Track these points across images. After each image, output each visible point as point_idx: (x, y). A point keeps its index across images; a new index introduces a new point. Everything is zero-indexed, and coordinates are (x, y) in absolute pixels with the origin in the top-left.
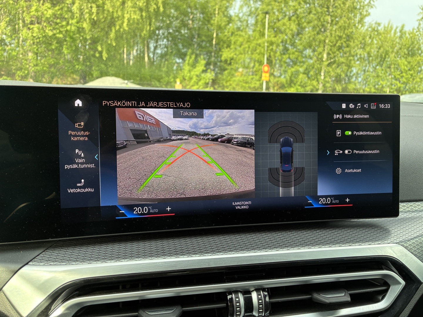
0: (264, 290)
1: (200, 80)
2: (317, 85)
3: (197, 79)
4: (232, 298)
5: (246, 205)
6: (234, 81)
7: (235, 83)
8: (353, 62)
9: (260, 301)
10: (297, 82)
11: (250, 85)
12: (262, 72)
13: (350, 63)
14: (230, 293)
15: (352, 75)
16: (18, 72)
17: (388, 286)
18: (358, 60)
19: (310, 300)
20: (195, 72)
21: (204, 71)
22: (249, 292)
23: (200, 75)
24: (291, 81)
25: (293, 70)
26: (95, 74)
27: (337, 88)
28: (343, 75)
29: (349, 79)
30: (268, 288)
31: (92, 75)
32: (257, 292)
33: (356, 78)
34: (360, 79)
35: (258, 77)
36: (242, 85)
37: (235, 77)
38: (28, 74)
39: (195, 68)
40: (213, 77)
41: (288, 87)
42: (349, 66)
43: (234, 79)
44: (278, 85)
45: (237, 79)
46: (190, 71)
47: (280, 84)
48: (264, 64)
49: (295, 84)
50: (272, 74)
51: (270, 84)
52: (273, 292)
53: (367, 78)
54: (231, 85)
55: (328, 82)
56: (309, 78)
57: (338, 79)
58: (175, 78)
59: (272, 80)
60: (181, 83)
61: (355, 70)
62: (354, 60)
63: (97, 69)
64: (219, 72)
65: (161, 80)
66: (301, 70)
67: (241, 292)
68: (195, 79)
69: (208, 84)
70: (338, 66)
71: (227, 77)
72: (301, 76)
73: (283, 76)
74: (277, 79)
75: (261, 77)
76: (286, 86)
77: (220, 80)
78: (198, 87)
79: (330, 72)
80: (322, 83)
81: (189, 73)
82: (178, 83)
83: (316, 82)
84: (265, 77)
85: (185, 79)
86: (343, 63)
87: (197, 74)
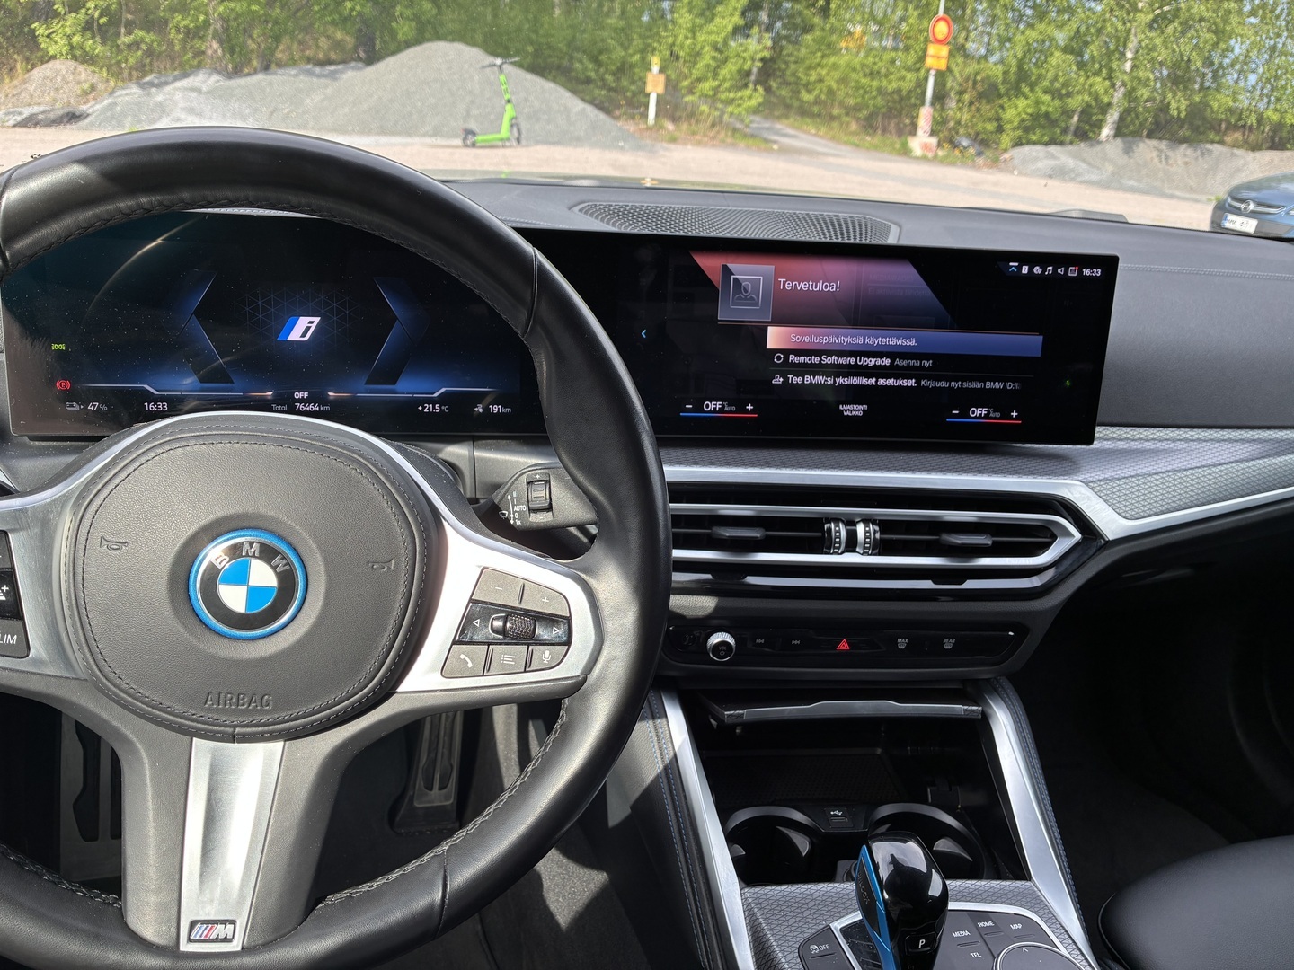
0: (874, 522)
1: (725, 61)
2: (1106, 92)
3: (714, 58)
4: (830, 529)
5: (859, 410)
6: (835, 66)
7: (837, 74)
8: (1234, 19)
9: (868, 534)
10: (1040, 77)
11: (885, 83)
12: (927, 41)
13: (1226, 21)
14: (829, 521)
15: (1226, 61)
16: (178, 17)
17: (1054, 537)
18: (1253, 13)
19: (937, 541)
20: (710, 33)
21: (741, 31)
22: (854, 524)
23: (725, 43)
24: (1022, 75)
25: (1032, 35)
26: (404, 29)
27: (1173, 105)
28: (1198, 63)
29: (1215, 77)
30: (880, 520)
31: (393, 34)
32: (864, 523)
33: (1240, 72)
34: (1252, 78)
35: (911, 58)
36: (857, 81)
37: (836, 52)
38: (207, 23)
39: (711, 20)
40: (767, 54)
41: (1007, 94)
42: (1220, 34)
43: (833, 59)
44: (975, 82)
45: (843, 60)
46: (693, 31)
47: (983, 80)
48: (937, 13)
49: (1032, 86)
50: (958, 50)
51: (950, 83)
52: (885, 525)
53: (1277, 78)
54: (821, 80)
55: (1145, 83)
56: (1081, 65)
57: (1179, 77)
58: (645, 51)
59: (956, 70)
60: (662, 70)
61: (1238, 49)
62: (1240, 12)
63: (409, 12)
64: (784, 32)
65: (603, 58)
66: (1061, 37)
67: (843, 521)
68: (708, 57)
69: (748, 74)
70: (1186, 26)
71: (813, 53)
72: (1057, 58)
73: (996, 57)
74: (973, 67)
75: (922, 59)
76: (1002, 89)
77: (787, 63)
78: (717, 83)
79: (1154, 49)
80: (1124, 84)
81: (690, 35)
82: (655, 68)
83: (1105, 79)
84: (937, 57)
85: (677, 58)
86: (1201, 19)
87: (718, 39)
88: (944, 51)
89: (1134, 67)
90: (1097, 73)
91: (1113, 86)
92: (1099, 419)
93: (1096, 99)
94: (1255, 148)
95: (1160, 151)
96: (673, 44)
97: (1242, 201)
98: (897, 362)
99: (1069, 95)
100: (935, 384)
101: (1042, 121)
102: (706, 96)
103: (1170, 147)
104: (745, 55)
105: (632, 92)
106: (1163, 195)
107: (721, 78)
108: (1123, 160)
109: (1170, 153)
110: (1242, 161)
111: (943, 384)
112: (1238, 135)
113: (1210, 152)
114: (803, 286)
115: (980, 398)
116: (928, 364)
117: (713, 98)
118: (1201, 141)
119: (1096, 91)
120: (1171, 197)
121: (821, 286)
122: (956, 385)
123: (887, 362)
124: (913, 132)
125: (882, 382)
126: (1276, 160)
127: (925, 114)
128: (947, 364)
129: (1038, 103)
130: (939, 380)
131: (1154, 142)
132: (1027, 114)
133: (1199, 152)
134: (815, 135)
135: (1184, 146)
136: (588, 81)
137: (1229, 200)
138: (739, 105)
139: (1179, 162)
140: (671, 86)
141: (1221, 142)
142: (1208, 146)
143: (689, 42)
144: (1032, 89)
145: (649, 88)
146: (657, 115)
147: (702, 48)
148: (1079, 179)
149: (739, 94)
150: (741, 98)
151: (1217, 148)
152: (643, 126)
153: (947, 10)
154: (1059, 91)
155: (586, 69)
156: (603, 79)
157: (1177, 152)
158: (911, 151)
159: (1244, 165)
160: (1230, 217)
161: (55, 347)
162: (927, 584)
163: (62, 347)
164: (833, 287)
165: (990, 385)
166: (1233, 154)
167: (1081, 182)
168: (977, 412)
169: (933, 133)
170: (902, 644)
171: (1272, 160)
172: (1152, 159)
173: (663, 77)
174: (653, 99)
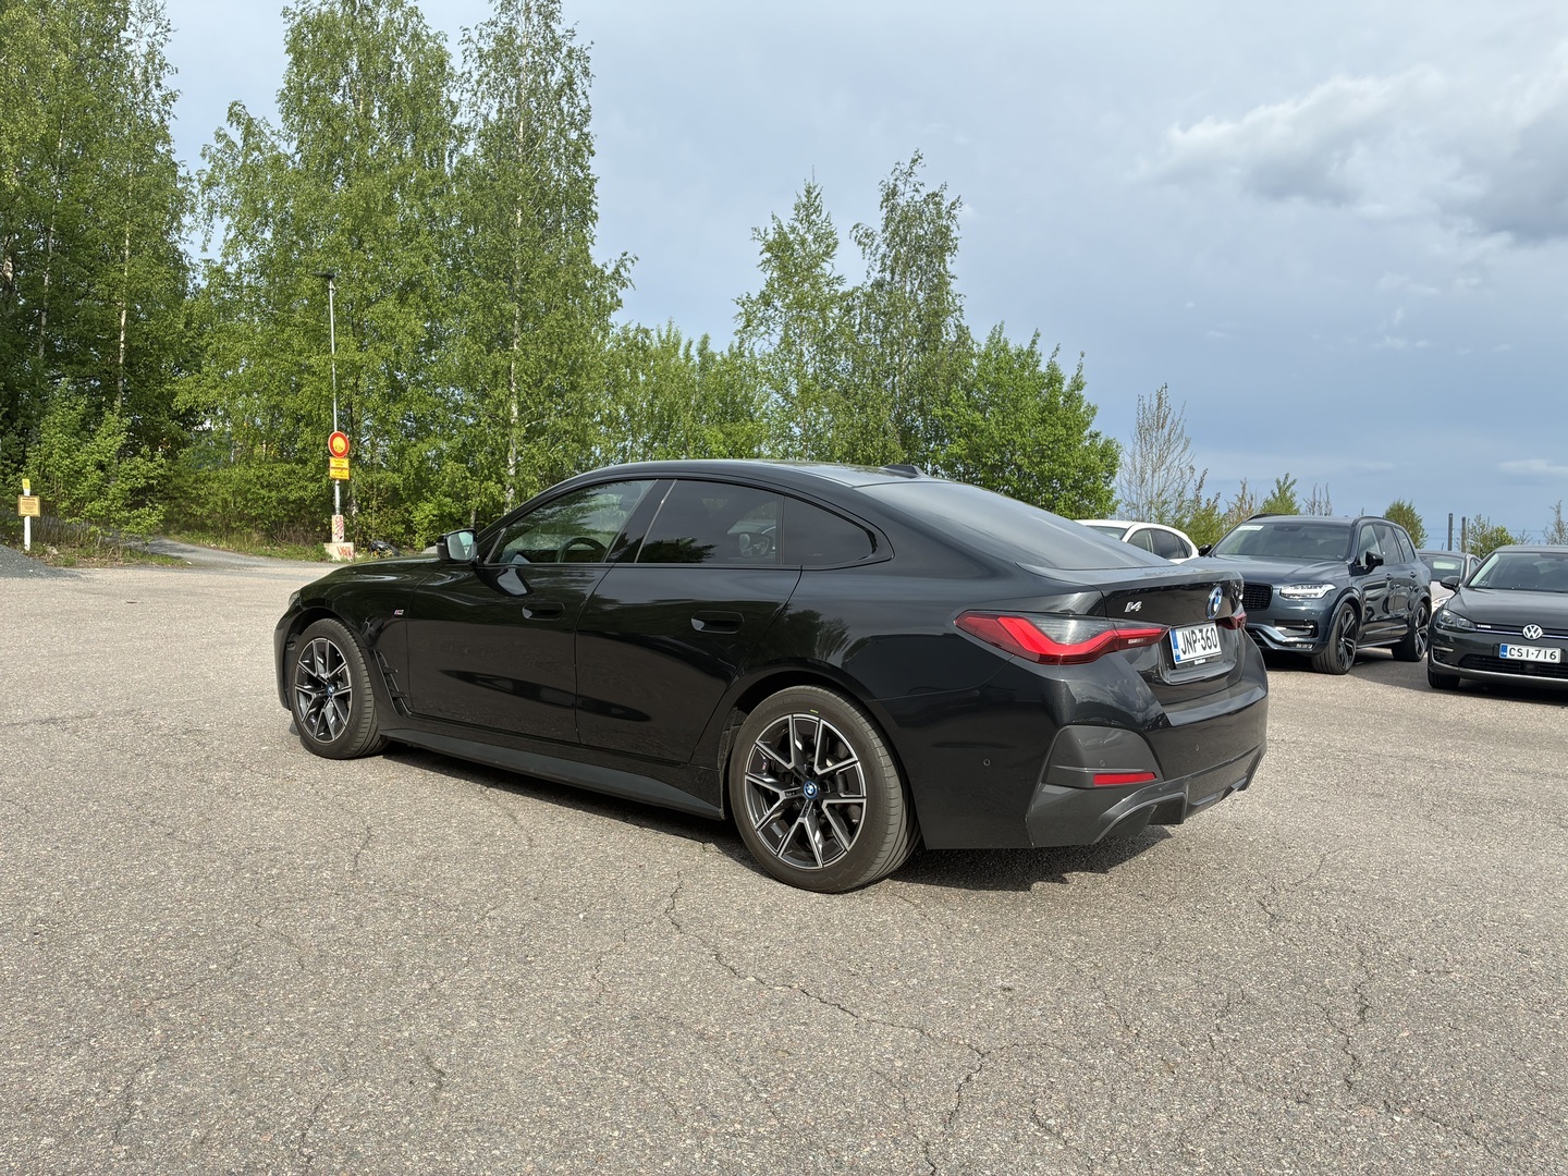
2: (499, 493)
7: (230, 487)
10: (438, 483)
11: (284, 493)
12: (327, 454)
13: (586, 433)
15: (592, 463)
20: (91, 452)
24: (421, 482)
28: (570, 465)
36: (255, 493)
39: (90, 440)
41: (410, 499)
42: (584, 442)
44: (379, 490)
46: (70, 451)
47: (386, 488)
48: (333, 430)
49: (433, 491)
50: (358, 462)
51: (355, 491)
56: (473, 472)
61: (598, 453)
68: (92, 476)
70: (555, 440)
72: (450, 465)
75: (325, 470)
76: (405, 495)
78: (107, 503)
79: (533, 457)
80: (513, 486)
81: (64, 455)
82: (27, 492)
83: (496, 483)
84: (339, 469)
86: (566, 432)
87: (103, 458)
88: (345, 463)
89: (517, 472)
90: (488, 478)
91: (504, 488)
93: (493, 500)
96: (45, 466)
99: (467, 498)
101: (447, 520)
102: (97, 516)
104: (136, 473)
107: (110, 497)
117: (104, 518)
119: (491, 493)
124: (329, 539)
127: (337, 522)
129: (440, 505)
132: (434, 516)
134: (214, 548)
138: (138, 524)
140: (47, 507)
143: (68, 460)
144: (433, 494)
145: (22, 511)
146: (34, 539)
147: (83, 468)
149: (135, 512)
150: (138, 516)
152: (18, 551)
153: (340, 429)
154: (458, 494)
158: (331, 557)
169: (347, 539)
173: (36, 500)
174: (27, 522)
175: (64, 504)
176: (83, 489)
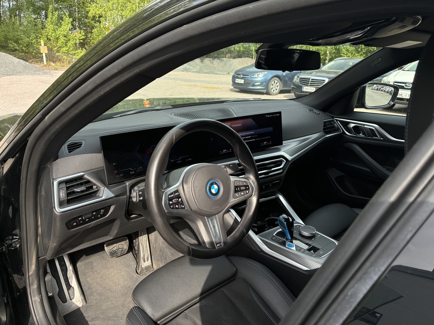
1: (69, 40)
3: (64, 40)
17: (282, 162)
19: (266, 167)
20: (61, 31)
23: (68, 34)
39: (61, 27)
40: (83, 37)
46: (54, 30)
58: (37, 38)
60: (45, 45)
68: (62, 39)
78: (67, 48)
81: (53, 32)
82: (43, 45)
85: (50, 40)
87: (64, 33)
92: (283, 140)
94: (234, 58)
95: (211, 61)
96: (47, 36)
97: (239, 75)
98: (252, 136)
100: (258, 139)
102: (64, 53)
103: (213, 60)
104: (76, 38)
105: (35, 53)
106: (215, 74)
108: (201, 64)
109: (213, 61)
110: (232, 62)
111: (259, 139)
112: (229, 55)
113: (223, 60)
114: (235, 126)
115: (265, 140)
116: (256, 136)
117: (67, 53)
118: (220, 57)
120: (217, 74)
121: (238, 125)
122: (261, 139)
123: (250, 137)
125: (250, 141)
126: (241, 60)
128: (260, 135)
130: (258, 138)
131: (208, 59)
133: (220, 61)
135: (216, 59)
136: (16, 50)
137: (236, 75)
139: (216, 64)
140: (50, 50)
141: (225, 57)
142: (223, 59)
143: (54, 34)
145: (41, 51)
146: (47, 61)
147: (59, 36)
148: (191, 71)
149: (77, 51)
150: (78, 53)
151: (224, 59)
152: (42, 65)
155: (14, 46)
156: (22, 49)
157: (215, 61)
159: (233, 63)
160: (237, 79)
161: (114, 164)
162: (264, 176)
163: (115, 164)
164: (240, 125)
165: (266, 138)
166: (229, 60)
167: (192, 72)
168: (265, 143)
170: (264, 187)
171: (239, 61)
172: (209, 63)
173: (46, 47)
174: (44, 55)
175: (55, 49)
176: (60, 44)
